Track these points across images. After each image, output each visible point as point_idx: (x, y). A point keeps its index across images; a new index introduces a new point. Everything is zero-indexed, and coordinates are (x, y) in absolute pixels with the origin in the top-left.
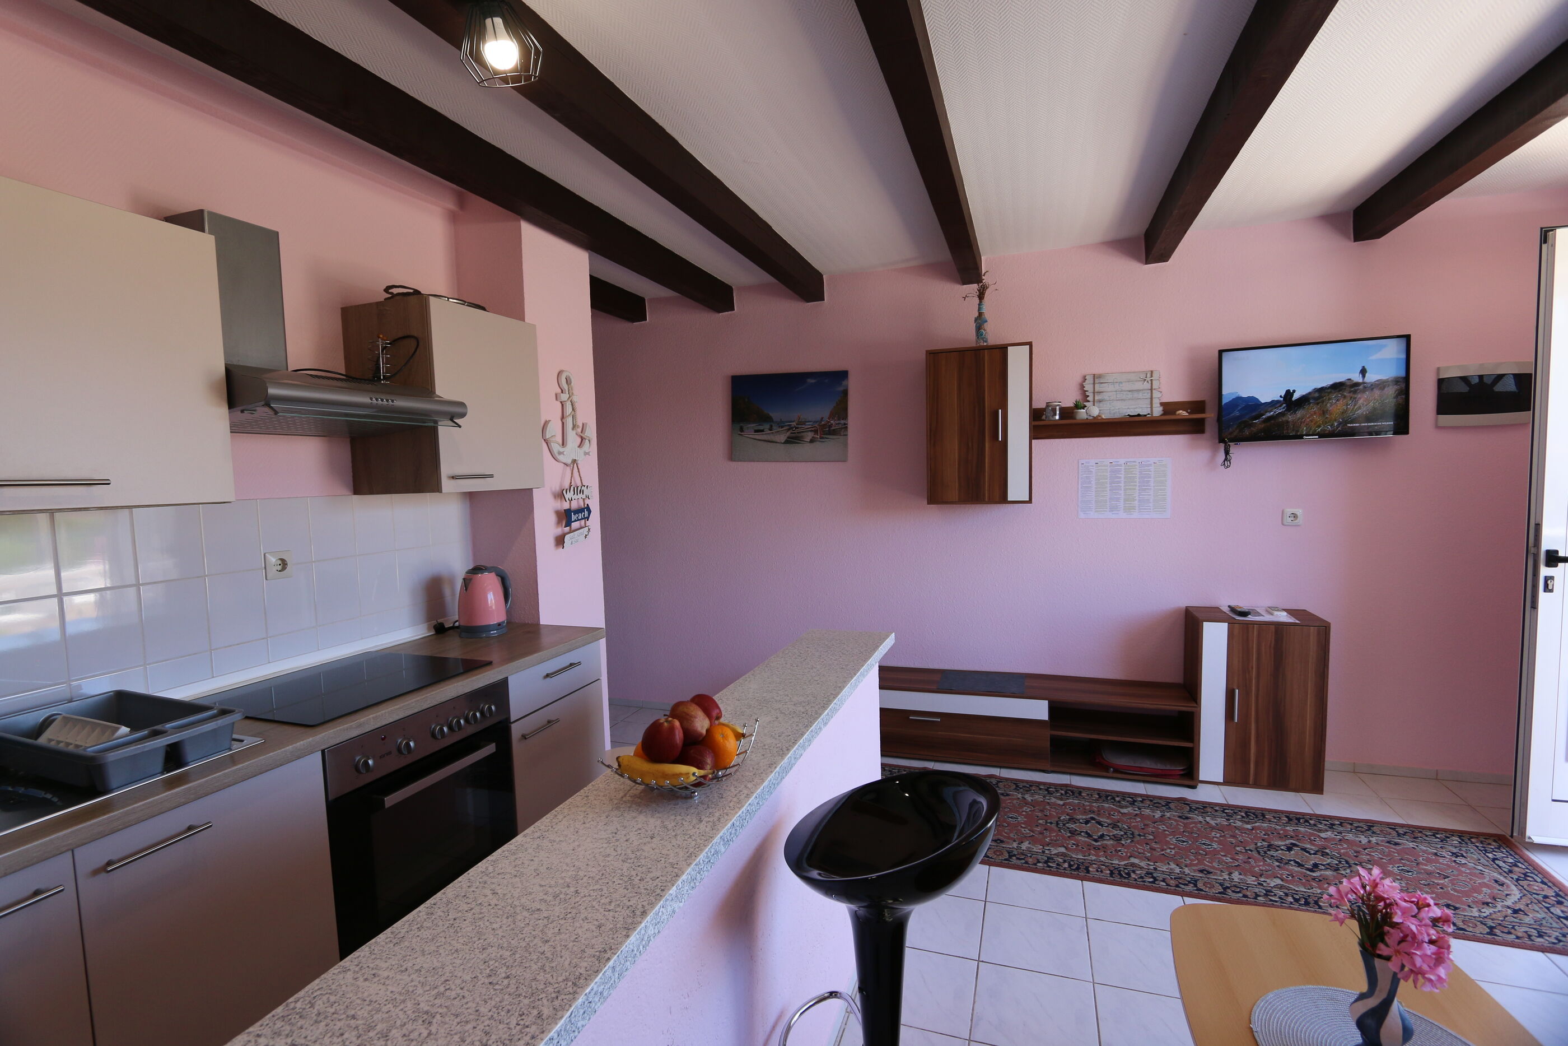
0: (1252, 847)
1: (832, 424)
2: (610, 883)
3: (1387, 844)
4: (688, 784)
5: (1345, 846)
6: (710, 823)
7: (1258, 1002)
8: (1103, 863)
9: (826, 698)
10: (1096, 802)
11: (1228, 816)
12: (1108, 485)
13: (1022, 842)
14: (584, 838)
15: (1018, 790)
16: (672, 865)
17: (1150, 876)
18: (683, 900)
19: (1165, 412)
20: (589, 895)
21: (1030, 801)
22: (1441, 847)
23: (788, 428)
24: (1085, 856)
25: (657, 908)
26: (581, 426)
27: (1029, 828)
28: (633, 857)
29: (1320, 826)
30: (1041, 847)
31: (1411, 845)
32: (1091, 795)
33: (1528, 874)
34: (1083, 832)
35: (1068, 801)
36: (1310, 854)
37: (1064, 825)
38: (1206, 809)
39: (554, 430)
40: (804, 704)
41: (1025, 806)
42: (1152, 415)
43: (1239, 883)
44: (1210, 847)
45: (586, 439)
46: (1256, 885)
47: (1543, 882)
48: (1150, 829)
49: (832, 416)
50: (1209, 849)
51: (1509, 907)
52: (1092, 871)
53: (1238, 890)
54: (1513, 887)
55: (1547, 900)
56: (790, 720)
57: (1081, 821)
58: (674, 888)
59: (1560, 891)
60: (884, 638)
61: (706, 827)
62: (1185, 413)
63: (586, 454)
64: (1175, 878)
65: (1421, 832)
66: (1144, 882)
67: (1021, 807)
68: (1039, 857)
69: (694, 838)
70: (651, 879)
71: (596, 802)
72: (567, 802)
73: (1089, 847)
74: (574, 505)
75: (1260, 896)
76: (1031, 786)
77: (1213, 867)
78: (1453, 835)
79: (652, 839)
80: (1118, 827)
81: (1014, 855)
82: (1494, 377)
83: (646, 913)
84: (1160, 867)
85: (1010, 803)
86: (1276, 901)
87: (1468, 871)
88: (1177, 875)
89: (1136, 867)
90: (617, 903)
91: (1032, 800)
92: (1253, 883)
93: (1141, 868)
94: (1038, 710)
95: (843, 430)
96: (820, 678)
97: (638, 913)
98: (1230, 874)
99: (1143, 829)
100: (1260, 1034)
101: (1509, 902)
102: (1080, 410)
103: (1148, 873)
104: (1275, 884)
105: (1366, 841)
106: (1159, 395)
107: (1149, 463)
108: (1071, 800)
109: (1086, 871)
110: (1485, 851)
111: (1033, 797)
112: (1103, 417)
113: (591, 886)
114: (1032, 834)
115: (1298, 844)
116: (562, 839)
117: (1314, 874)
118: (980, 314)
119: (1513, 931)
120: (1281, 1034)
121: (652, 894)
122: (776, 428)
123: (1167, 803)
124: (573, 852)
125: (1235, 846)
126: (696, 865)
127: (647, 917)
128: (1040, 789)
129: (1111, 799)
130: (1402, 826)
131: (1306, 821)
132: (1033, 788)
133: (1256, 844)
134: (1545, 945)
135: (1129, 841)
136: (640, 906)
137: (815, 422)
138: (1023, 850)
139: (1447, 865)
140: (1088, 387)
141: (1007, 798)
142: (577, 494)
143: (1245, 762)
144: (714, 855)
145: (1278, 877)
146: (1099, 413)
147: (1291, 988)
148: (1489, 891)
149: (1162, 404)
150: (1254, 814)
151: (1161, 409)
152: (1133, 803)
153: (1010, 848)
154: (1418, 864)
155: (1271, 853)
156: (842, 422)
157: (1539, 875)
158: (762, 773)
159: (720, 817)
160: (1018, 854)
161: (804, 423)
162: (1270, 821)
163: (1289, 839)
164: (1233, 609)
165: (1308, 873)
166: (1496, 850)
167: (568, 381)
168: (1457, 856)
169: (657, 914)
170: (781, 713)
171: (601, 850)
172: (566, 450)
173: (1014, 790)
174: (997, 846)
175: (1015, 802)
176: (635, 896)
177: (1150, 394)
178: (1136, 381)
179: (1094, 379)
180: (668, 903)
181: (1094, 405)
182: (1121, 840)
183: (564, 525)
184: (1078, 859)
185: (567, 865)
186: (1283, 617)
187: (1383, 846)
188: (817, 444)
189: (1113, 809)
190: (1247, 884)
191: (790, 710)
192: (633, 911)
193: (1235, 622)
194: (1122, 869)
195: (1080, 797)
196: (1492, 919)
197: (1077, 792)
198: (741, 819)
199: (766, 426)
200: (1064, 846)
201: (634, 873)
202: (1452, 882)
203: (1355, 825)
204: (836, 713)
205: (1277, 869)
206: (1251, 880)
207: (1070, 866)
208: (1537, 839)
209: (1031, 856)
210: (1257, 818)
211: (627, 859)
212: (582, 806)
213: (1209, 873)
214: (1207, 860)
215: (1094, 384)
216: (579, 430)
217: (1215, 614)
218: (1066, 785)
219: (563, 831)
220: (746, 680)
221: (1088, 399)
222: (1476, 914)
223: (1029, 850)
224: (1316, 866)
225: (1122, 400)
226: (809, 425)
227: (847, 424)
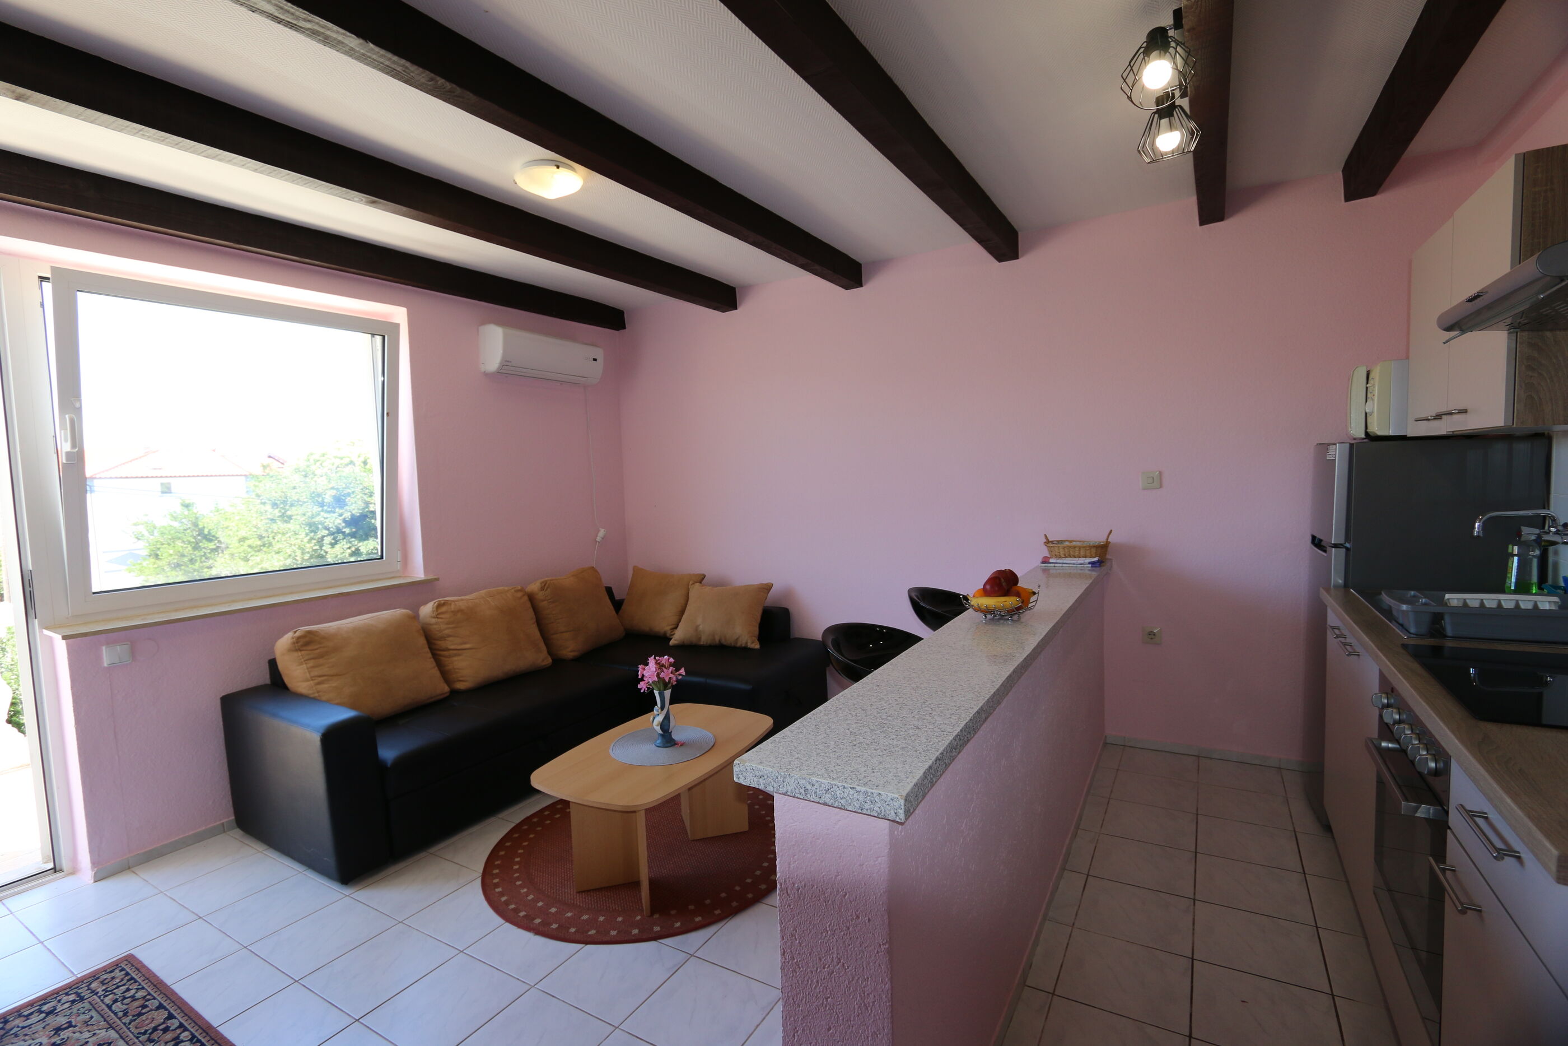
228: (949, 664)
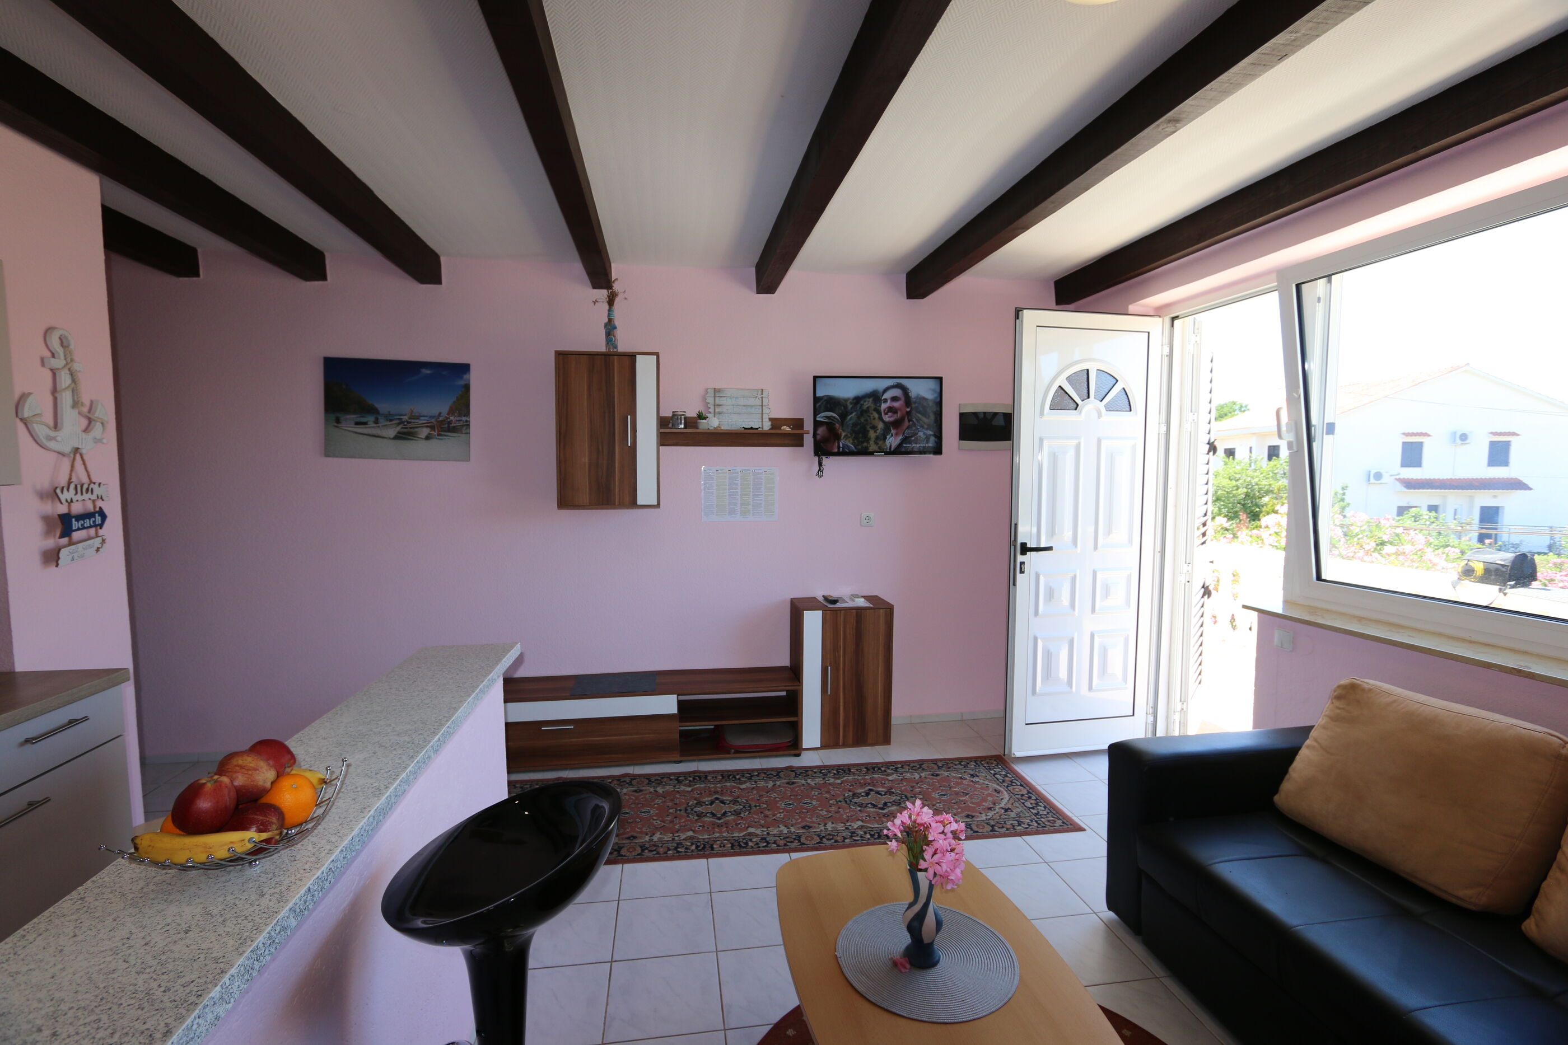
0: (841, 798)
1: (452, 421)
2: (115, 1008)
3: (932, 777)
4: (243, 853)
5: (905, 784)
6: (275, 895)
7: (842, 931)
8: (725, 838)
9: (437, 722)
10: (720, 783)
11: (824, 775)
12: (727, 491)
13: (654, 834)
14: (73, 957)
15: (650, 784)
16: (216, 960)
17: (764, 841)
18: (232, 1000)
19: (773, 427)
20: (77, 1033)
21: (661, 792)
22: (964, 772)
23: (398, 421)
24: (710, 835)
25: (189, 1022)
26: (87, 403)
27: (661, 819)
28: (155, 963)
29: (889, 771)
30: (671, 835)
31: (946, 774)
32: (716, 777)
33: (1014, 781)
34: (709, 813)
35: (696, 786)
36: (882, 795)
37: (692, 810)
38: (807, 773)
39: (40, 404)
40: (410, 733)
41: (657, 799)
42: (762, 428)
43: (832, 831)
44: (810, 805)
45: (97, 421)
46: (844, 830)
47: (1021, 785)
48: (764, 799)
49: (451, 412)
50: (809, 806)
51: (1002, 808)
52: (716, 848)
53: (831, 837)
54: (1005, 793)
55: (1023, 797)
56: (392, 753)
57: (707, 803)
58: (218, 988)
59: (1030, 789)
60: (508, 650)
61: (270, 900)
62: (788, 429)
63: (98, 441)
64: (784, 838)
65: (952, 763)
66: (759, 847)
67: (654, 801)
68: (670, 845)
69: (250, 918)
70: (182, 985)
71: (97, 903)
72: (46, 913)
73: (713, 826)
74: (77, 509)
75: (846, 839)
76: (662, 778)
77: (813, 822)
78: (971, 761)
79: (187, 933)
80: (738, 801)
81: (647, 848)
82: (992, 414)
83: (171, 1032)
84: (772, 832)
85: (642, 798)
86: (858, 840)
87: (980, 787)
88: (785, 835)
89: (753, 835)
90: (125, 1031)
91: (663, 792)
92: (842, 829)
93: (757, 835)
94: (667, 704)
95: (465, 428)
96: (431, 701)
97: (158, 1035)
98: (825, 825)
99: (758, 800)
100: (843, 960)
101: (1002, 805)
102: (702, 421)
103: (762, 839)
104: (857, 826)
105: (919, 777)
106: (768, 411)
107: (760, 471)
108: (698, 785)
109: (710, 849)
110: (990, 769)
111: (664, 788)
112: (722, 428)
113: (81, 1020)
114: (663, 824)
115: (874, 789)
116: (32, 966)
117: (884, 812)
118: (610, 320)
119: (1004, 825)
120: (857, 954)
121: (182, 1005)
122: (382, 422)
123: (778, 772)
124: (53, 980)
125: (829, 800)
126: (252, 951)
127: (172, 1037)
128: (671, 780)
129: (732, 777)
130: (941, 760)
131: (879, 769)
132: (665, 780)
133: (844, 795)
134: (1022, 830)
135: (747, 814)
136: (162, 1024)
137: (432, 417)
138: (655, 842)
139: (968, 785)
140: (710, 400)
141: (640, 794)
142: (82, 494)
143: (836, 727)
144: (279, 933)
145: (859, 820)
146: (719, 424)
147: (865, 912)
148: (992, 799)
149: (771, 419)
150: (842, 770)
151: (770, 423)
152: (750, 779)
153: (642, 842)
154: (950, 788)
155: (855, 800)
156: (464, 419)
157: (1019, 781)
158: (351, 821)
159: (290, 885)
160: (650, 846)
161: (418, 418)
162: (854, 774)
163: (867, 786)
164: (825, 598)
165: (881, 811)
166: (996, 767)
167: (63, 342)
168: (973, 777)
169: (189, 1028)
170: (381, 746)
171: (102, 966)
172: (60, 435)
173: (647, 785)
174: (630, 843)
175: (647, 796)
176: (154, 1015)
177: (761, 410)
178: (750, 397)
179: (715, 392)
180: (207, 1010)
181: (715, 417)
182: (740, 813)
183: (58, 534)
184: (704, 839)
185: (40, 1001)
186: (861, 602)
187: (929, 778)
188: (434, 443)
189: (734, 787)
190: (838, 831)
191: (392, 741)
192: (151, 1035)
193: (827, 609)
194: (741, 840)
195: (706, 780)
196: (993, 820)
197: (701, 776)
198: (320, 881)
199: (370, 419)
200: (692, 830)
201: (154, 985)
202: (971, 798)
203: (911, 765)
204: (449, 737)
205: (859, 813)
206: (840, 827)
207: (697, 847)
208: (1018, 754)
209: (662, 846)
210: (845, 773)
211: (145, 969)
212: (72, 914)
213: (810, 827)
214: (808, 817)
215: (715, 397)
216: (85, 410)
217: (811, 604)
218: (694, 772)
219: (37, 955)
220: (337, 714)
221: (709, 410)
222: (984, 818)
223: (660, 840)
224: (885, 804)
225: (738, 413)
226: (424, 420)
227: (469, 421)
228: (388, 720)
